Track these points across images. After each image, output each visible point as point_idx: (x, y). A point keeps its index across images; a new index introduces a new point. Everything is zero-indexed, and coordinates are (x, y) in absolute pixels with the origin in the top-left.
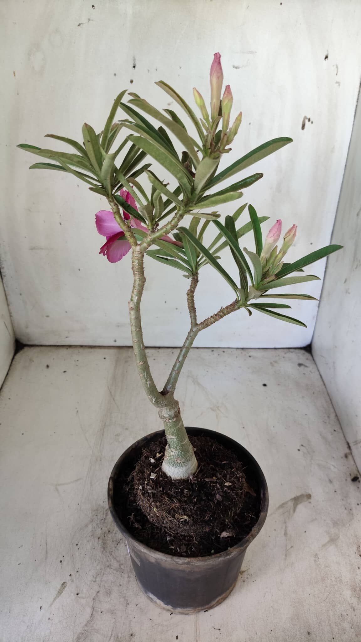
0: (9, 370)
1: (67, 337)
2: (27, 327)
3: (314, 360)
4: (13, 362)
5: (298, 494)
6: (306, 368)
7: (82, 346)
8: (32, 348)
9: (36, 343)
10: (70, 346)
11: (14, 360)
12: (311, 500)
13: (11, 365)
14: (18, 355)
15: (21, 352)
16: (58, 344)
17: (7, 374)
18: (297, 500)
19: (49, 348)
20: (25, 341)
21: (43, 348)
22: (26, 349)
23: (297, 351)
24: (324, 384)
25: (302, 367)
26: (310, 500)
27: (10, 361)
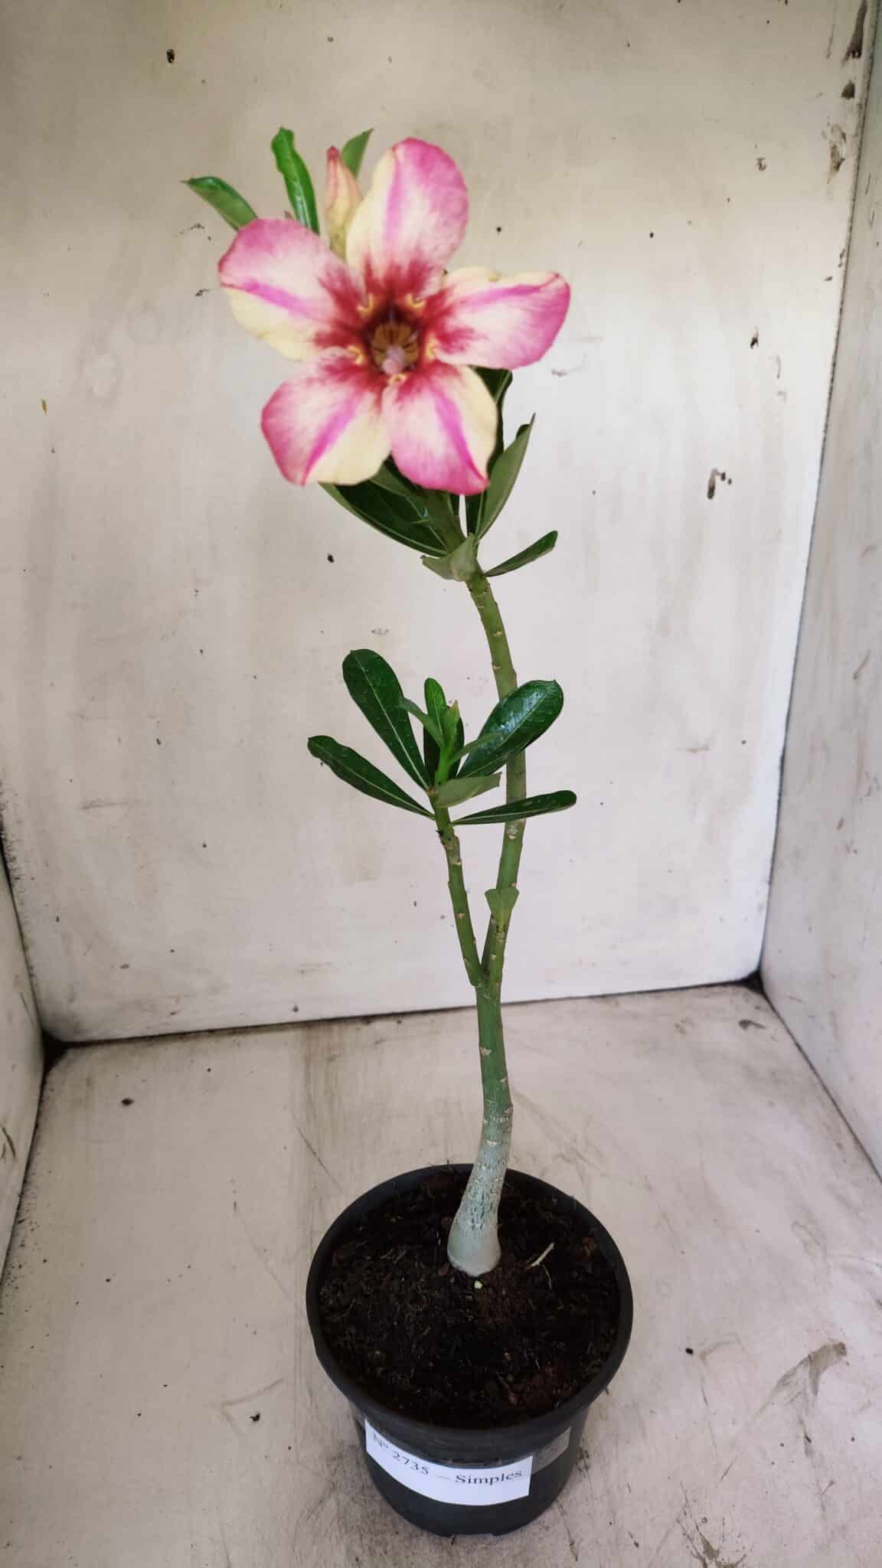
0: (39, 1114)
1: (173, 1014)
2: (72, 1000)
3: (773, 1009)
4: (47, 1093)
5: (815, 1348)
6: (760, 1031)
7: (212, 1032)
8: (88, 1050)
9: (96, 1035)
10: (182, 1036)
11: (48, 1087)
12: (850, 1357)
13: (41, 1102)
14: (55, 1075)
15: (62, 1064)
16: (150, 1033)
17: (37, 1126)
18: (815, 1362)
19: (130, 1047)
20: (65, 1034)
21: (115, 1048)
22: (71, 1054)
23: (730, 989)
24: (812, 1067)
25: (751, 1028)
26: (845, 1359)
27: (38, 1091)
